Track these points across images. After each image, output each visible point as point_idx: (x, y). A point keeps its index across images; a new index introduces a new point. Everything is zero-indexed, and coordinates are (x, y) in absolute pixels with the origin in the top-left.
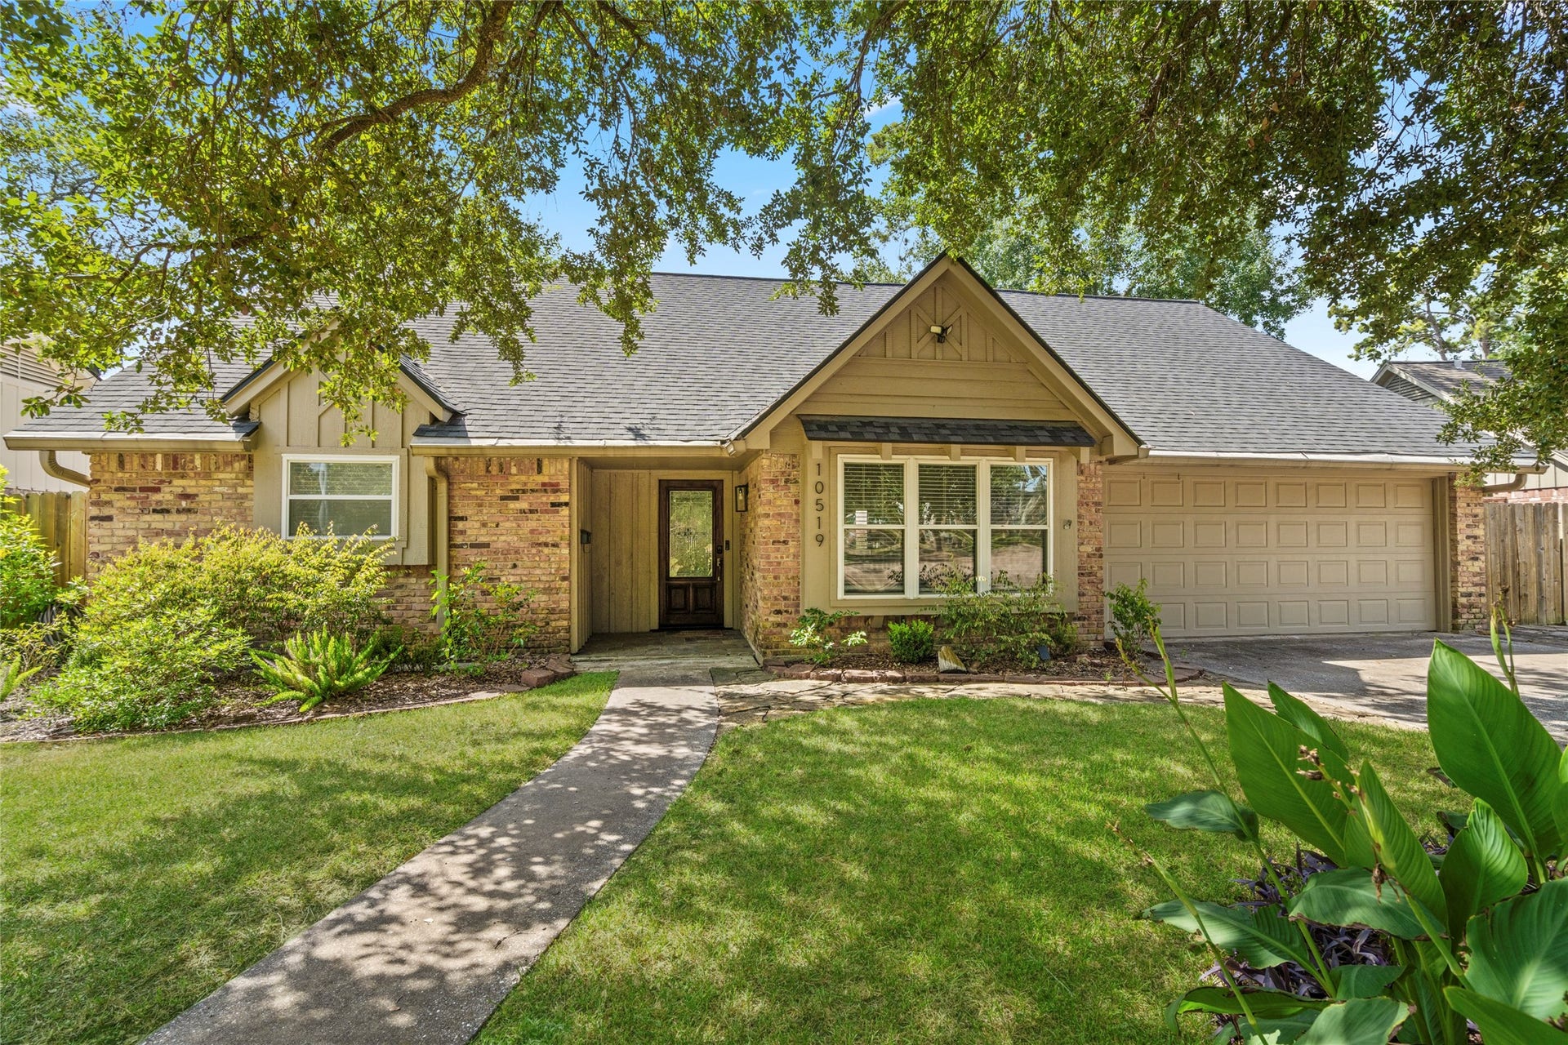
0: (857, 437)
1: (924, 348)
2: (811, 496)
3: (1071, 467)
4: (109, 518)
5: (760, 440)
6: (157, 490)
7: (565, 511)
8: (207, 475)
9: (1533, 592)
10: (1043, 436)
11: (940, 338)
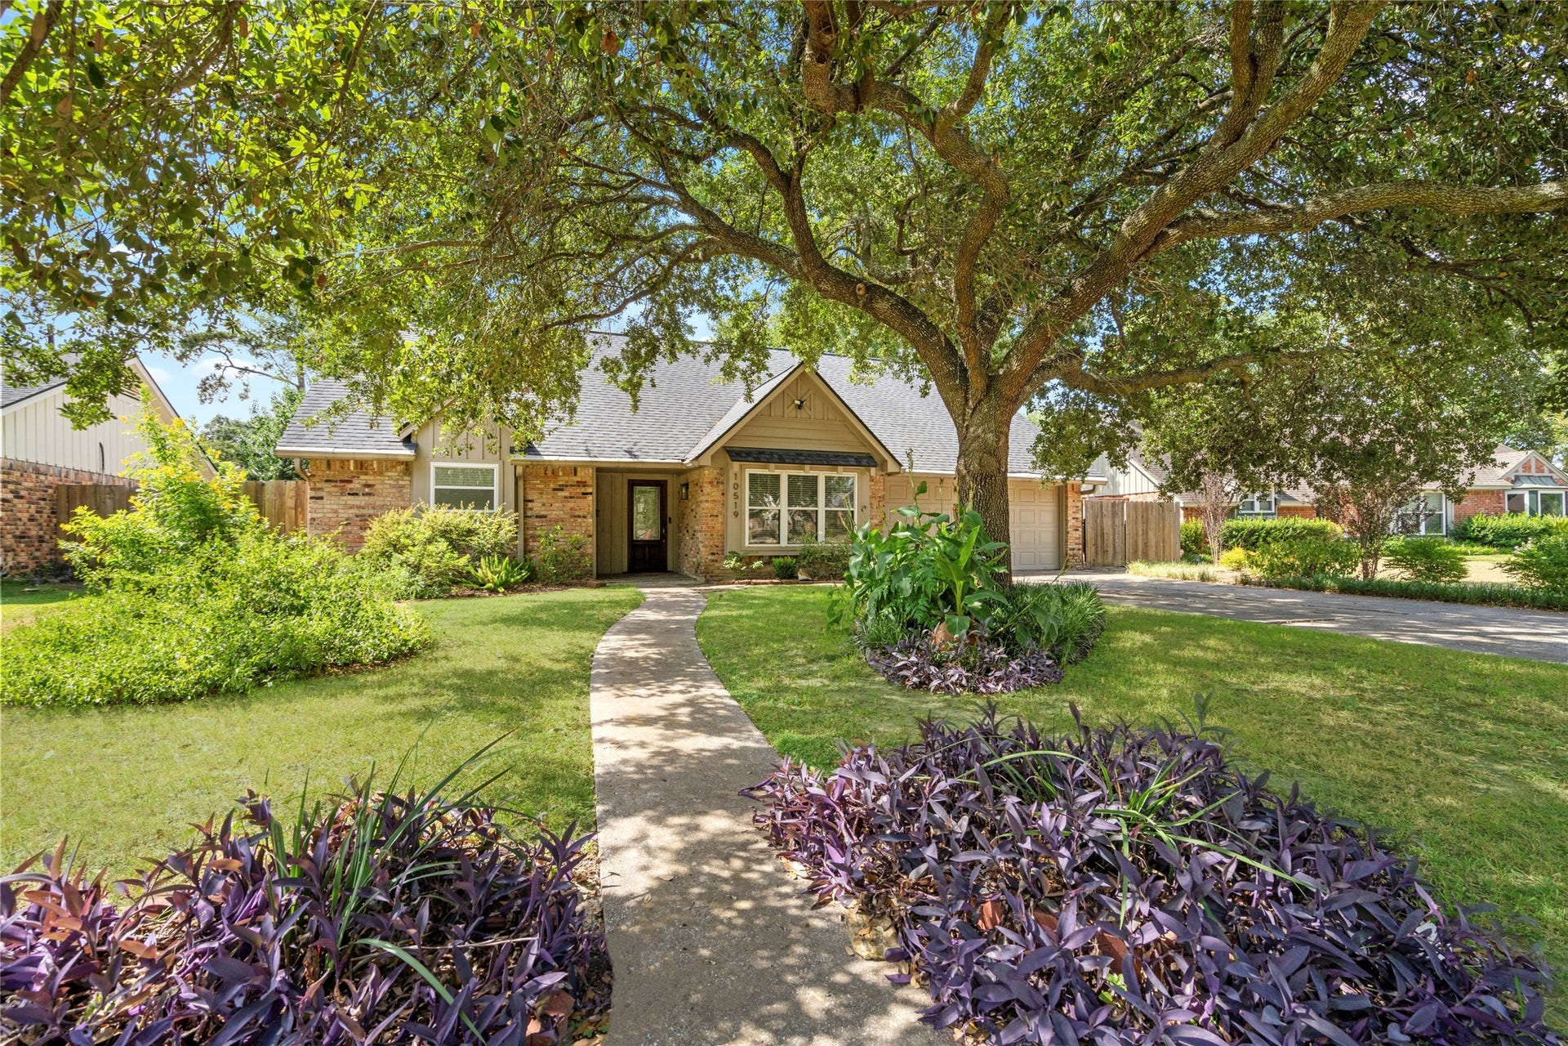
0: (757, 460)
1: (791, 412)
2: (731, 491)
3: (866, 478)
4: (321, 498)
5: (706, 461)
6: (350, 482)
7: (590, 498)
8: (381, 473)
9: (1111, 550)
10: (852, 461)
11: (800, 407)
